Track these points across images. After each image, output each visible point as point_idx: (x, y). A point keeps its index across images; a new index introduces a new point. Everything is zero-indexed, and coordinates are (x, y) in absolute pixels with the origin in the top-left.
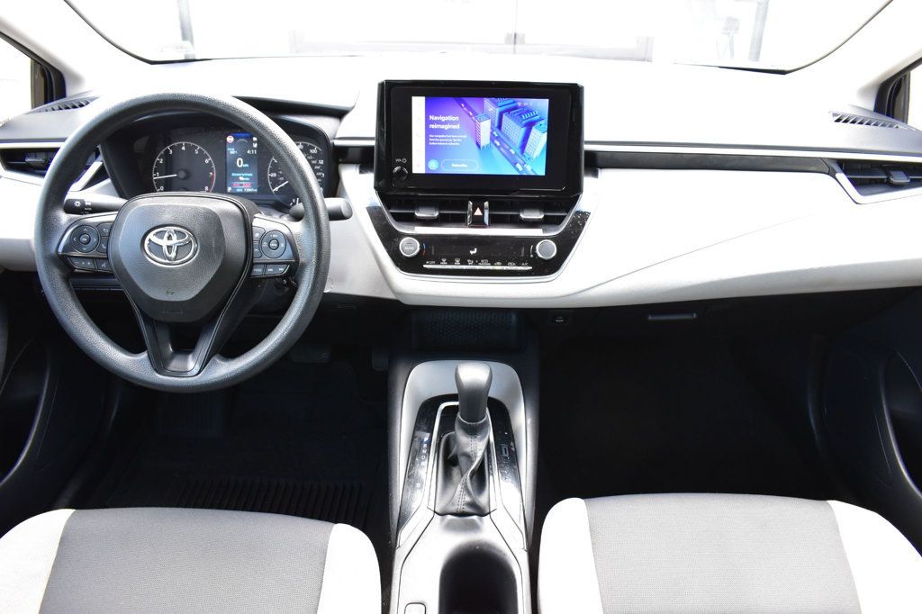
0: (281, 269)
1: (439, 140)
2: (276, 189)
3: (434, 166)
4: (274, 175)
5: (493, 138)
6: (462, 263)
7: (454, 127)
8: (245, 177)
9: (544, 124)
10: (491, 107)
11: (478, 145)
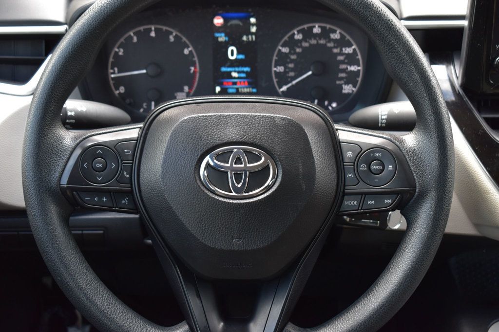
0: (389, 201)
2: (284, 88)
4: (280, 69)
8: (239, 72)
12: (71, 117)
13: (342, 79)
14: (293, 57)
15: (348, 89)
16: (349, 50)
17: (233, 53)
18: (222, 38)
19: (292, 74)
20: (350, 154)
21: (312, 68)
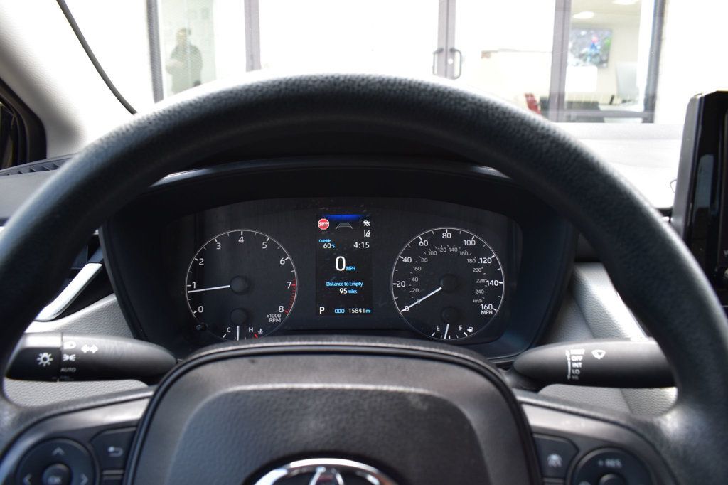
2: (407, 308)
4: (402, 284)
8: (349, 288)
12: (69, 363)
13: (479, 296)
14: (418, 269)
15: (487, 309)
16: (487, 261)
17: (341, 264)
18: (327, 244)
19: (416, 290)
20: (554, 459)
21: (442, 283)
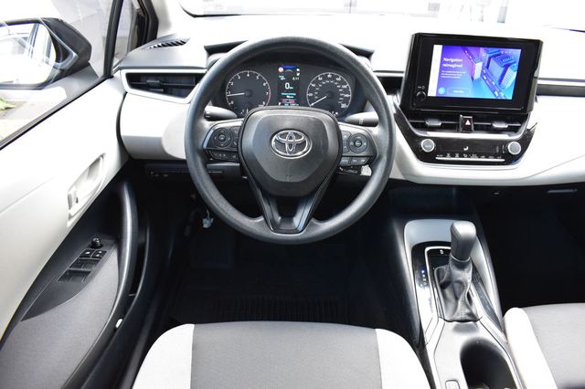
0: (363, 161)
1: (448, 75)
2: (313, 104)
3: (442, 92)
4: (311, 95)
5: (482, 74)
6: (460, 157)
7: (458, 66)
8: (290, 96)
9: (516, 65)
10: (484, 53)
11: (473, 79)
12: (208, 115)
13: (341, 101)
14: (318, 89)
15: (344, 106)
16: (345, 87)
17: (288, 86)
18: (282, 78)
19: (316, 97)
20: (345, 137)
21: (326, 95)
